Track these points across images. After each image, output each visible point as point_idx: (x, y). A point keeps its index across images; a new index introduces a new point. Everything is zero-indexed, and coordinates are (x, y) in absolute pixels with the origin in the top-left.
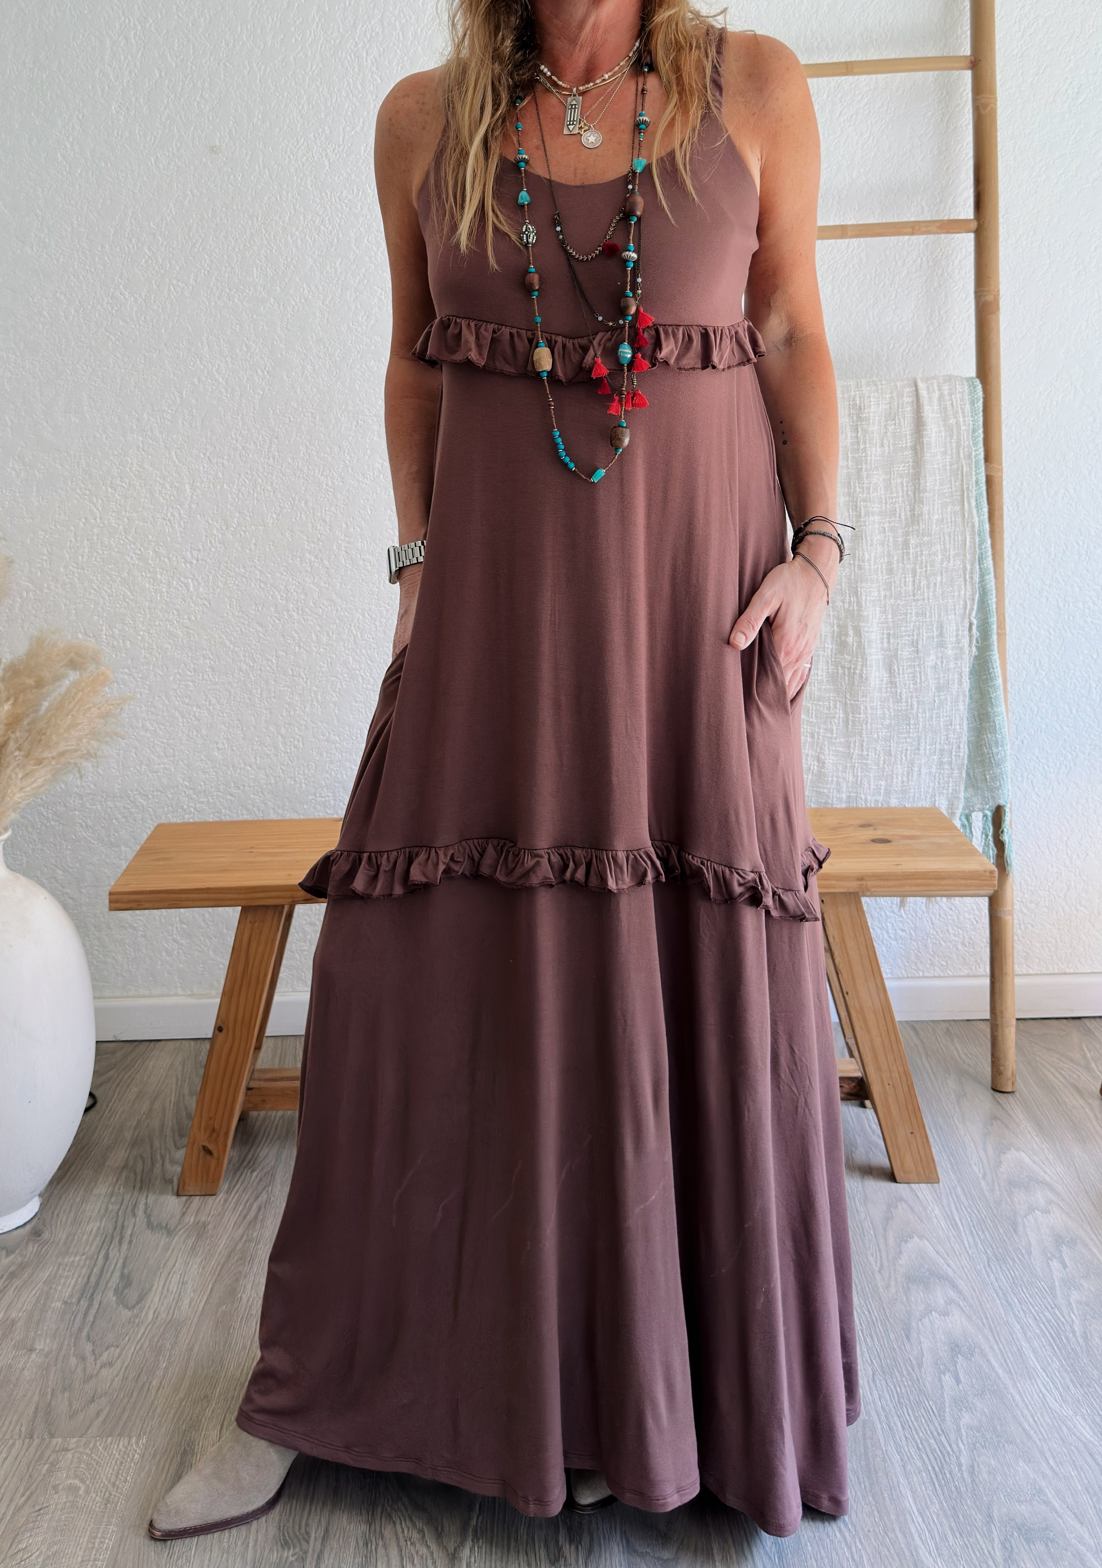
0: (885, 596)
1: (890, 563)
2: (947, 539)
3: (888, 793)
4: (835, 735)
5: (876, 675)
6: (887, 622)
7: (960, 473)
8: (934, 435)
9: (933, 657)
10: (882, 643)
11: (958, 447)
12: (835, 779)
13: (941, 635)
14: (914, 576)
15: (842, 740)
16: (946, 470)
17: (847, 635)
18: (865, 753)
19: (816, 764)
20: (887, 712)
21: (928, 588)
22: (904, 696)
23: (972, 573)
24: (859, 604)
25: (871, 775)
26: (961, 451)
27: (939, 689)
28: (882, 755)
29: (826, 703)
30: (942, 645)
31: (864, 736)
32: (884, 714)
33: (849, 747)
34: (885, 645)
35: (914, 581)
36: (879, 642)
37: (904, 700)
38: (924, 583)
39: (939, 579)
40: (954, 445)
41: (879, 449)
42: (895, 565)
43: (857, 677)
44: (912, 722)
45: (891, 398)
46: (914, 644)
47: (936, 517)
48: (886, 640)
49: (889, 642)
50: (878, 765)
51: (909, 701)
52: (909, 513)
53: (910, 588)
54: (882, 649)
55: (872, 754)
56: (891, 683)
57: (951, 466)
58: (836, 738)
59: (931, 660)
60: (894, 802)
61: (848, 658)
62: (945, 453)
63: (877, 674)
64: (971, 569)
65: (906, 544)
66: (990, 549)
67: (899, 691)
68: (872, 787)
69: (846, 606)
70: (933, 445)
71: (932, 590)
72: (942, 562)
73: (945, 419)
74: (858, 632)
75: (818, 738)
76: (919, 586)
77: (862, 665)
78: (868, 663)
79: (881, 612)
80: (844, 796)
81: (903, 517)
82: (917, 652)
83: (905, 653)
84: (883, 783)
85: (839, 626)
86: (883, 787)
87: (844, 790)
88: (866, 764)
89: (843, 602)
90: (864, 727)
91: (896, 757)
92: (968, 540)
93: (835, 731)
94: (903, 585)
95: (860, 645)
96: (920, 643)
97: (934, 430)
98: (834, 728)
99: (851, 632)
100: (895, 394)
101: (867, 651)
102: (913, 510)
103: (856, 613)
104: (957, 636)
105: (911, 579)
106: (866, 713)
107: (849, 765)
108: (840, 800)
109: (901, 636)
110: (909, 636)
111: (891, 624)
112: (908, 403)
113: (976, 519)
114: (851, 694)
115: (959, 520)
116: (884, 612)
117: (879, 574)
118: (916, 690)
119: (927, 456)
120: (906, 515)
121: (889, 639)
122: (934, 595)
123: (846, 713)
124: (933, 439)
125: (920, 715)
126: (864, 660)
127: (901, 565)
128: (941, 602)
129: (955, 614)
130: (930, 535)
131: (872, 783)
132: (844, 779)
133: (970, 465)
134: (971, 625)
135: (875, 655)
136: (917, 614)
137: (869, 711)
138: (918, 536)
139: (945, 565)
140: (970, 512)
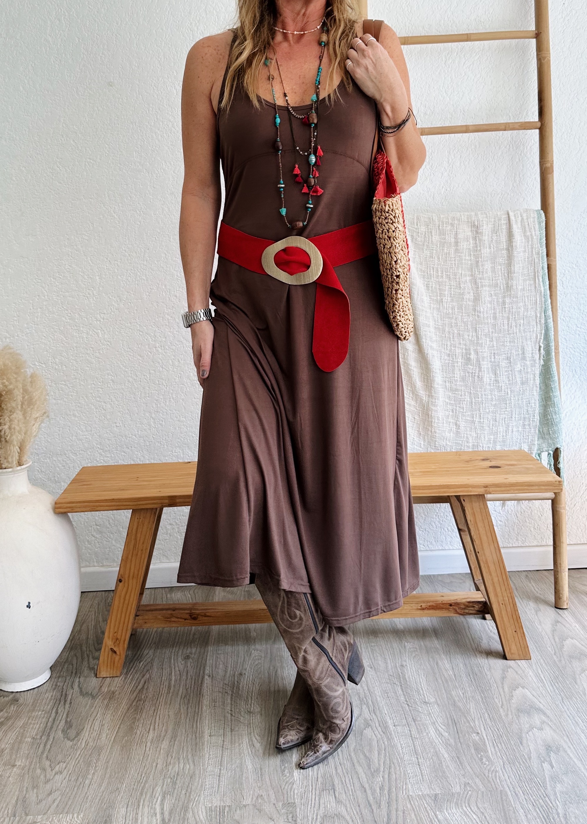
0: (492, 332)
1: (495, 313)
2: (526, 299)
3: (495, 442)
4: (465, 411)
5: (488, 377)
6: (494, 346)
7: (533, 262)
8: (519, 241)
9: (519, 366)
10: (491, 358)
11: (532, 248)
12: (465, 435)
13: (523, 353)
14: (508, 321)
15: (469, 413)
16: (525, 261)
17: (470, 354)
18: (482, 420)
19: (455, 427)
20: (494, 397)
21: (516, 327)
22: (503, 388)
23: (540, 318)
24: (477, 337)
25: (486, 432)
26: (534, 250)
27: (522, 383)
28: (491, 422)
29: (460, 393)
30: (524, 358)
31: (481, 410)
32: (492, 398)
33: (473, 417)
34: (493, 360)
35: (508, 324)
36: (489, 358)
37: (503, 390)
38: (514, 324)
39: (522, 322)
40: (530, 247)
41: (488, 250)
42: (498, 315)
43: (476, 378)
44: (508, 402)
45: (495, 221)
46: (508, 358)
47: (520, 287)
48: (493, 357)
49: (495, 358)
50: (489, 427)
51: (506, 390)
52: (505, 286)
53: (506, 327)
54: (491, 362)
55: (486, 421)
56: (496, 381)
57: (528, 258)
58: (465, 412)
59: (518, 367)
60: (498, 448)
61: (472, 367)
62: (525, 251)
63: (488, 375)
64: (540, 316)
65: (504, 303)
66: (550, 305)
67: (500, 385)
68: (486, 439)
69: (470, 338)
70: (518, 247)
71: (518, 328)
72: (524, 312)
73: (525, 232)
74: (477, 353)
75: (456, 413)
76: (511, 326)
77: (479, 371)
78: (482, 370)
79: (490, 341)
80: (471, 445)
81: (502, 288)
82: (510, 362)
83: (504, 364)
84: (492, 437)
85: (466, 349)
86: (492, 439)
87: (471, 441)
88: (483, 427)
89: (469, 336)
90: (481, 405)
91: (499, 422)
92: (538, 300)
93: (465, 409)
94: (502, 326)
95: (478, 360)
96: (512, 358)
97: (519, 239)
98: (465, 406)
99: (473, 353)
100: (497, 219)
101: (482, 363)
102: (507, 284)
103: (475, 342)
104: (532, 353)
105: (506, 322)
106: (482, 398)
107: (473, 427)
108: (468, 447)
109: (502, 354)
110: (505, 354)
111: (495, 348)
112: (504, 224)
113: (542, 289)
114: (473, 387)
115: (533, 288)
116: (492, 341)
117: (489, 319)
118: (510, 384)
119: (515, 253)
120: (503, 287)
121: (494, 356)
122: (520, 331)
123: (470, 397)
124: (518, 244)
125: (512, 398)
126: (480, 368)
127: (501, 314)
128: (523, 335)
129: (531, 342)
130: (517, 297)
131: (486, 437)
132: (471, 435)
133: (539, 258)
134: (540, 347)
135: (486, 365)
136: (510, 342)
137: (484, 396)
138: (510, 298)
139: (525, 314)
140: (539, 284)
